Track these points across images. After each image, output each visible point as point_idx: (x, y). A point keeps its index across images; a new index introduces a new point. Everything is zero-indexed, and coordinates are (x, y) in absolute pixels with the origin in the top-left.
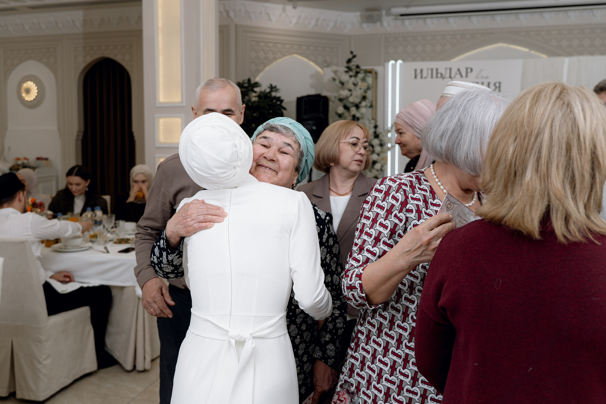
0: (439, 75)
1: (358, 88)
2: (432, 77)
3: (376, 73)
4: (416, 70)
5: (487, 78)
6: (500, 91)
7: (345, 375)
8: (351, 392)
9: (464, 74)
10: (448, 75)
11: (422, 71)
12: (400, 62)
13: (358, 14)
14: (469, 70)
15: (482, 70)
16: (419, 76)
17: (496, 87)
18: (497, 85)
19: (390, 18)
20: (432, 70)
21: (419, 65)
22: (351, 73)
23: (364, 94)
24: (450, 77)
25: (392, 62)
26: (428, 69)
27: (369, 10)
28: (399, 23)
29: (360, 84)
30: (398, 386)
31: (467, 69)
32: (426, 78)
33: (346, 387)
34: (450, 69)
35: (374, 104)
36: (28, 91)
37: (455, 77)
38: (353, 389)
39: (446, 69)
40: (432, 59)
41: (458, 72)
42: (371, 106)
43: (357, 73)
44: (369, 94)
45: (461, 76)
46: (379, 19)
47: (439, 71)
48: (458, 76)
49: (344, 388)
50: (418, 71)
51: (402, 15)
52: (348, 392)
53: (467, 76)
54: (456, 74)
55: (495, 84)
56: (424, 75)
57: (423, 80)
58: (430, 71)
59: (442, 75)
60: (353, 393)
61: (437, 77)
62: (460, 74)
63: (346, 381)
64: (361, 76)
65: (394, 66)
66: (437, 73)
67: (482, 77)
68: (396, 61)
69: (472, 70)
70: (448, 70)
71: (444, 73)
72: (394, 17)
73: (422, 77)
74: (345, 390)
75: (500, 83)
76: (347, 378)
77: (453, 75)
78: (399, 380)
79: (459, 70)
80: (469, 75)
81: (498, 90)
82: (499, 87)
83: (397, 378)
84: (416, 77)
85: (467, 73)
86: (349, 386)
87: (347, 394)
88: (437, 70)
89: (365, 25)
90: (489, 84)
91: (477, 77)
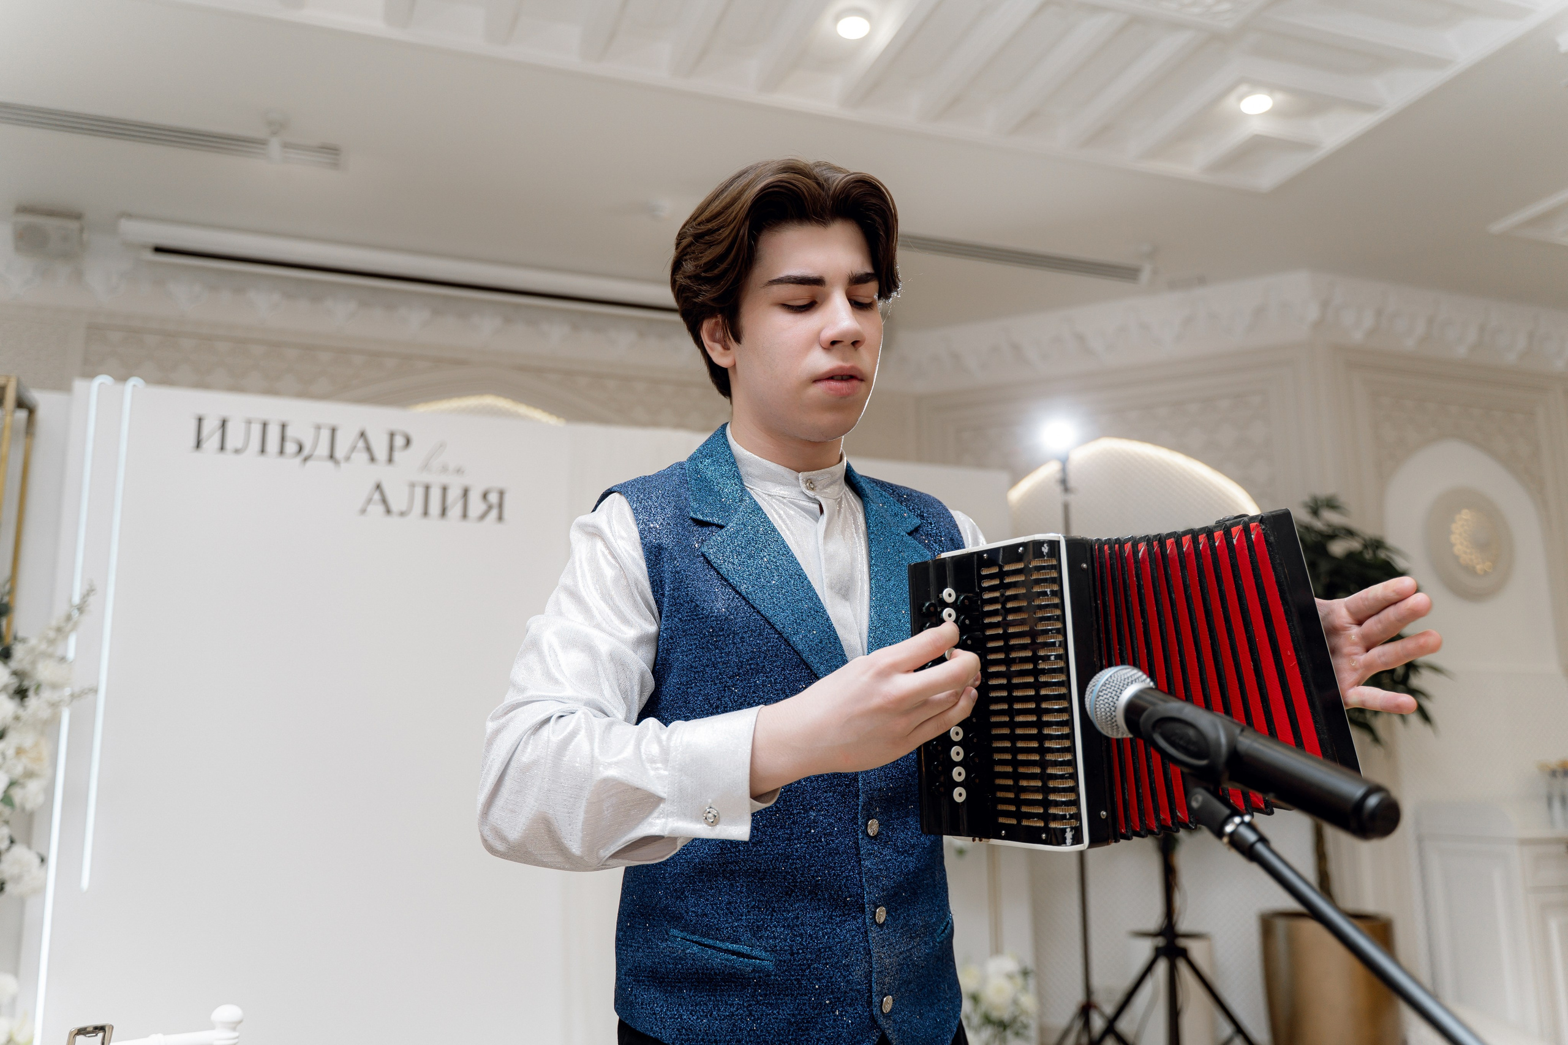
0: (291, 447)
2: (263, 450)
4: (200, 420)
5: (459, 471)
6: (500, 518)
9: (380, 450)
10: (323, 449)
11: (223, 424)
12: (135, 384)
14: (399, 441)
15: (441, 446)
16: (212, 443)
17: (489, 506)
18: (493, 498)
20: (264, 425)
21: (213, 403)
24: (333, 457)
25: (104, 381)
26: (248, 422)
31: (392, 436)
32: (239, 451)
34: (333, 431)
37: (348, 458)
39: (317, 428)
41: (361, 444)
45: (372, 459)
47: (290, 432)
48: (362, 457)
50: (211, 425)
53: (390, 460)
54: (353, 448)
55: (485, 496)
56: (235, 437)
57: (229, 458)
58: (256, 429)
59: (300, 446)
61: (282, 452)
62: (368, 449)
65: (111, 399)
66: (283, 438)
67: (444, 469)
68: (120, 380)
69: (408, 442)
70: (325, 434)
71: (307, 441)
73: (223, 447)
75: (501, 493)
77: (340, 453)
79: (362, 435)
80: (397, 455)
81: (494, 513)
82: (501, 505)
84: (200, 443)
85: (391, 448)
88: (284, 427)
90: (466, 493)
91: (426, 467)
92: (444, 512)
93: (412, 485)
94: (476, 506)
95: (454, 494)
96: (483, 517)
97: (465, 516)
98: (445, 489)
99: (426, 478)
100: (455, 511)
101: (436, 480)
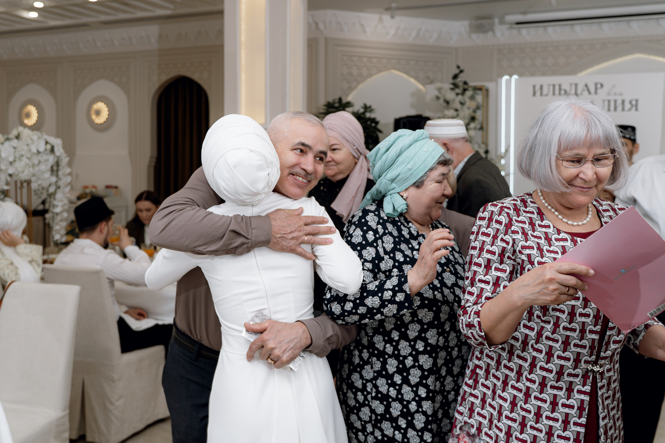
0: (563, 92)
1: (465, 108)
2: (554, 94)
3: (487, 90)
4: (534, 87)
5: (621, 94)
6: (637, 109)
7: (465, 416)
8: (471, 434)
9: (592, 89)
10: (573, 92)
11: (541, 87)
12: (515, 77)
13: (466, 23)
14: (599, 86)
15: (614, 86)
16: (538, 93)
17: (632, 106)
18: (634, 103)
19: (504, 27)
20: (554, 86)
21: (538, 80)
22: (458, 91)
23: (473, 114)
24: (576, 94)
25: (506, 77)
26: (549, 85)
27: (479, 18)
28: (515, 32)
29: (469, 103)
30: (520, 424)
31: (596, 84)
32: (546, 95)
33: (466, 428)
34: (576, 85)
35: (484, 126)
36: (98, 113)
37: (581, 94)
38: (473, 431)
39: (571, 85)
40: (554, 73)
41: (586, 89)
42: (481, 128)
43: (465, 90)
44: (479, 115)
45: (590, 93)
46: (491, 28)
47: (563, 87)
48: (586, 93)
49: (464, 431)
50: (538, 88)
51: (518, 23)
52: (468, 434)
53: (596, 93)
54: (583, 90)
55: (630, 102)
56: (545, 91)
57: (544, 98)
58: (551, 87)
59: (566, 91)
60: (474, 436)
61: (560, 94)
62: (588, 90)
63: (466, 423)
64: (469, 93)
65: (508, 83)
66: (560, 89)
67: (615, 94)
68: (511, 76)
69: (602, 85)
70: (574, 86)
71: (568, 89)
72: (508, 26)
73: (541, 94)
74: (465, 432)
75: (637, 101)
76: (466, 419)
77: (579, 92)
78: (521, 417)
79: (586, 86)
80: (599, 91)
81: (634, 108)
82: (636, 105)
83: (519, 414)
84: (534, 94)
85: (596, 89)
86: (469, 428)
87: (467, 437)
88: (560, 86)
89: (474, 36)
90: (623, 102)
91: (609, 94)
92: (615, 109)
93: (604, 101)
94: (627, 106)
95: (619, 102)
96: (630, 110)
97: (623, 109)
98: (615, 101)
99: (609, 98)
100: (620, 108)
101: (612, 98)
